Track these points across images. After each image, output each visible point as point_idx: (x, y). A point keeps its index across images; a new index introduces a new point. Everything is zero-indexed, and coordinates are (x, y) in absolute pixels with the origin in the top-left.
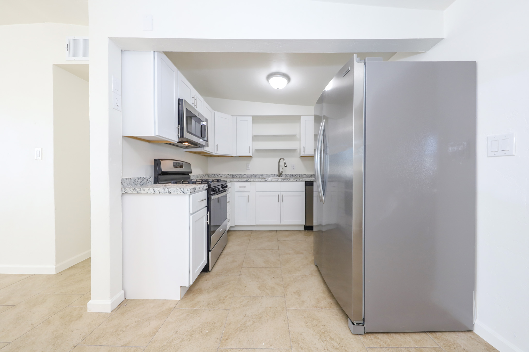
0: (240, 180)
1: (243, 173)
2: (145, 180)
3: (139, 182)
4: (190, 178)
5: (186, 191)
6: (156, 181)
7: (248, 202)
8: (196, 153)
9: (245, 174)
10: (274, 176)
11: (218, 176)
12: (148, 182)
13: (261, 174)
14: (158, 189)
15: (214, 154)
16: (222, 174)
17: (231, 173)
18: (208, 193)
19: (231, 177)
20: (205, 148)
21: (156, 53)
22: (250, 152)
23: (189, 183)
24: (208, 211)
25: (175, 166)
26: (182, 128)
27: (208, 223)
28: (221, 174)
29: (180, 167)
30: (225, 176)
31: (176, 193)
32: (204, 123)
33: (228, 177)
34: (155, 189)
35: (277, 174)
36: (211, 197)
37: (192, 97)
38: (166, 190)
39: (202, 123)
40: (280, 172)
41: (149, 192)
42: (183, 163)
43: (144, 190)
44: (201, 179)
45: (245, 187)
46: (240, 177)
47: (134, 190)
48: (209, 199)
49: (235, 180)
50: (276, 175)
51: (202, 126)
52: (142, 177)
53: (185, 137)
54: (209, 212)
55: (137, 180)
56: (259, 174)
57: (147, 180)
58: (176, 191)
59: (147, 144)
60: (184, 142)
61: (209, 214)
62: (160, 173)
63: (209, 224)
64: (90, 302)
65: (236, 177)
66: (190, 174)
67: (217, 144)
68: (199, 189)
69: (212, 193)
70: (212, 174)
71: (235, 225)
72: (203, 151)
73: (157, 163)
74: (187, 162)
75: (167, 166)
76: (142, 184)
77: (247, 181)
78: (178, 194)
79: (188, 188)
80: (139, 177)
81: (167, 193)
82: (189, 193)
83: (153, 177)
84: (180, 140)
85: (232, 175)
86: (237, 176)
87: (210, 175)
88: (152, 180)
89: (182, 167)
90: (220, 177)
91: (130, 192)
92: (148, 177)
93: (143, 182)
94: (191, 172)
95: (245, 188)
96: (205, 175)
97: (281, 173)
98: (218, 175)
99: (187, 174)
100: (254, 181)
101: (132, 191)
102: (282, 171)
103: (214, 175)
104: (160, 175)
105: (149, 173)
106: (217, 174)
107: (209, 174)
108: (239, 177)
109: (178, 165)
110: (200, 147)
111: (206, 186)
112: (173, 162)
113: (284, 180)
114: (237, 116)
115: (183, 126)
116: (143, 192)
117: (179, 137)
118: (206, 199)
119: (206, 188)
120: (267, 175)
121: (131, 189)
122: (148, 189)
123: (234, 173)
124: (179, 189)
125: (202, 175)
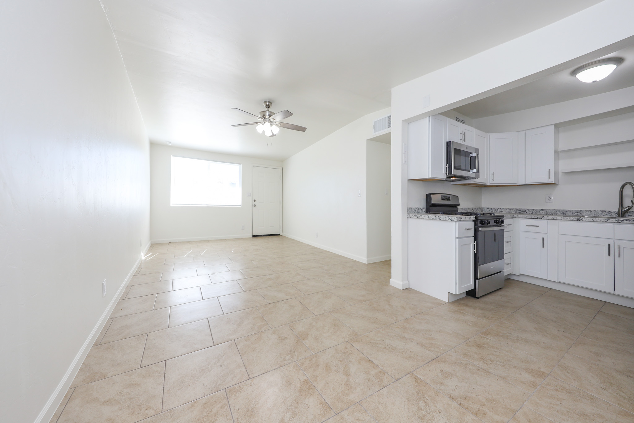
0: (533, 216)
1: (538, 208)
2: (420, 210)
3: (416, 211)
4: (457, 211)
5: (453, 219)
6: (428, 211)
7: (543, 246)
8: (465, 185)
9: (542, 210)
10: (610, 215)
11: (496, 211)
12: (422, 211)
13: (576, 211)
14: (431, 216)
15: (488, 184)
16: (503, 209)
17: (518, 208)
18: (475, 225)
19: (518, 213)
20: (475, 179)
21: (431, 117)
22: (549, 178)
23: (456, 214)
24: (475, 240)
25: (443, 199)
26: (450, 166)
27: (475, 251)
28: (501, 207)
29: (448, 200)
30: (508, 210)
31: (445, 220)
32: (474, 154)
33: (512, 212)
34: (429, 216)
35: (617, 210)
36: (478, 229)
37: (461, 133)
38: (437, 217)
39: (471, 155)
40: (623, 208)
41: (425, 218)
42: (451, 196)
43: (421, 216)
44: (470, 212)
45: (538, 226)
46: (534, 213)
47: (415, 215)
48: (476, 231)
49: (520, 216)
50: (614, 212)
51: (471, 157)
52: (418, 207)
53: (452, 174)
54: (476, 242)
55: (415, 209)
56: (572, 210)
57: (421, 210)
58: (445, 219)
59: (421, 182)
60: (452, 177)
61: (476, 244)
62: (431, 205)
63: (476, 253)
64: (391, 280)
65: (525, 212)
66: (457, 207)
67: (493, 173)
68: (465, 219)
69: (480, 225)
70: (487, 208)
71: (520, 274)
72: (472, 182)
73: (428, 196)
74: (454, 195)
75: (436, 200)
76: (419, 213)
77: (541, 219)
78: (446, 221)
79: (455, 217)
80: (417, 207)
81: (438, 219)
82: (456, 221)
83: (425, 208)
84: (449, 176)
85: (520, 210)
86: (527, 211)
87: (485, 209)
88: (424, 210)
89: (450, 200)
90: (499, 212)
91: (412, 217)
92: (422, 207)
93: (419, 211)
94: (459, 205)
95: (537, 228)
96: (476, 209)
97: (624, 210)
98: (496, 209)
99: (455, 206)
100: (555, 219)
101: (414, 216)
102: (631, 204)
103: (490, 209)
104: (430, 206)
105: (422, 204)
106: (494, 208)
107: (483, 208)
108: (531, 213)
109: (446, 198)
110: (468, 179)
111: (473, 218)
112: (441, 196)
113: (625, 221)
114: (525, 130)
115: (450, 165)
116: (421, 217)
117: (447, 175)
118: (472, 229)
119: (473, 219)
120: (590, 212)
121: (413, 215)
122: (424, 215)
123: (522, 207)
124: (447, 217)
125: (473, 208)
